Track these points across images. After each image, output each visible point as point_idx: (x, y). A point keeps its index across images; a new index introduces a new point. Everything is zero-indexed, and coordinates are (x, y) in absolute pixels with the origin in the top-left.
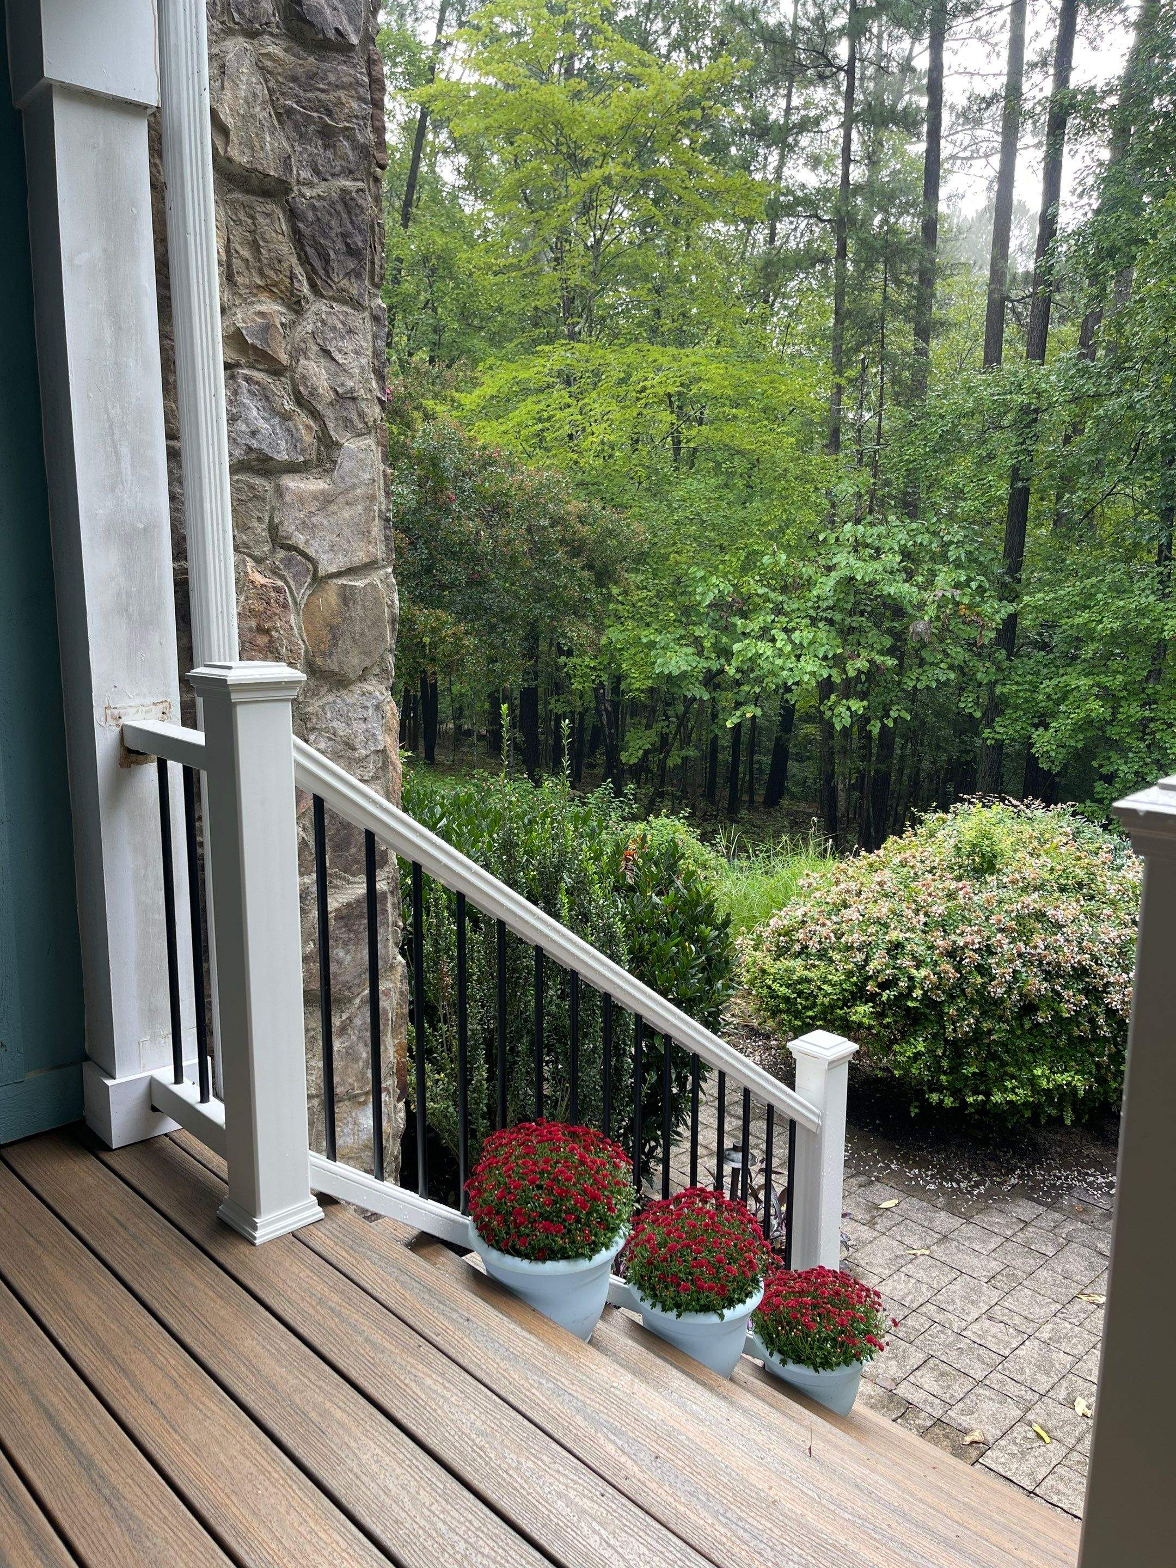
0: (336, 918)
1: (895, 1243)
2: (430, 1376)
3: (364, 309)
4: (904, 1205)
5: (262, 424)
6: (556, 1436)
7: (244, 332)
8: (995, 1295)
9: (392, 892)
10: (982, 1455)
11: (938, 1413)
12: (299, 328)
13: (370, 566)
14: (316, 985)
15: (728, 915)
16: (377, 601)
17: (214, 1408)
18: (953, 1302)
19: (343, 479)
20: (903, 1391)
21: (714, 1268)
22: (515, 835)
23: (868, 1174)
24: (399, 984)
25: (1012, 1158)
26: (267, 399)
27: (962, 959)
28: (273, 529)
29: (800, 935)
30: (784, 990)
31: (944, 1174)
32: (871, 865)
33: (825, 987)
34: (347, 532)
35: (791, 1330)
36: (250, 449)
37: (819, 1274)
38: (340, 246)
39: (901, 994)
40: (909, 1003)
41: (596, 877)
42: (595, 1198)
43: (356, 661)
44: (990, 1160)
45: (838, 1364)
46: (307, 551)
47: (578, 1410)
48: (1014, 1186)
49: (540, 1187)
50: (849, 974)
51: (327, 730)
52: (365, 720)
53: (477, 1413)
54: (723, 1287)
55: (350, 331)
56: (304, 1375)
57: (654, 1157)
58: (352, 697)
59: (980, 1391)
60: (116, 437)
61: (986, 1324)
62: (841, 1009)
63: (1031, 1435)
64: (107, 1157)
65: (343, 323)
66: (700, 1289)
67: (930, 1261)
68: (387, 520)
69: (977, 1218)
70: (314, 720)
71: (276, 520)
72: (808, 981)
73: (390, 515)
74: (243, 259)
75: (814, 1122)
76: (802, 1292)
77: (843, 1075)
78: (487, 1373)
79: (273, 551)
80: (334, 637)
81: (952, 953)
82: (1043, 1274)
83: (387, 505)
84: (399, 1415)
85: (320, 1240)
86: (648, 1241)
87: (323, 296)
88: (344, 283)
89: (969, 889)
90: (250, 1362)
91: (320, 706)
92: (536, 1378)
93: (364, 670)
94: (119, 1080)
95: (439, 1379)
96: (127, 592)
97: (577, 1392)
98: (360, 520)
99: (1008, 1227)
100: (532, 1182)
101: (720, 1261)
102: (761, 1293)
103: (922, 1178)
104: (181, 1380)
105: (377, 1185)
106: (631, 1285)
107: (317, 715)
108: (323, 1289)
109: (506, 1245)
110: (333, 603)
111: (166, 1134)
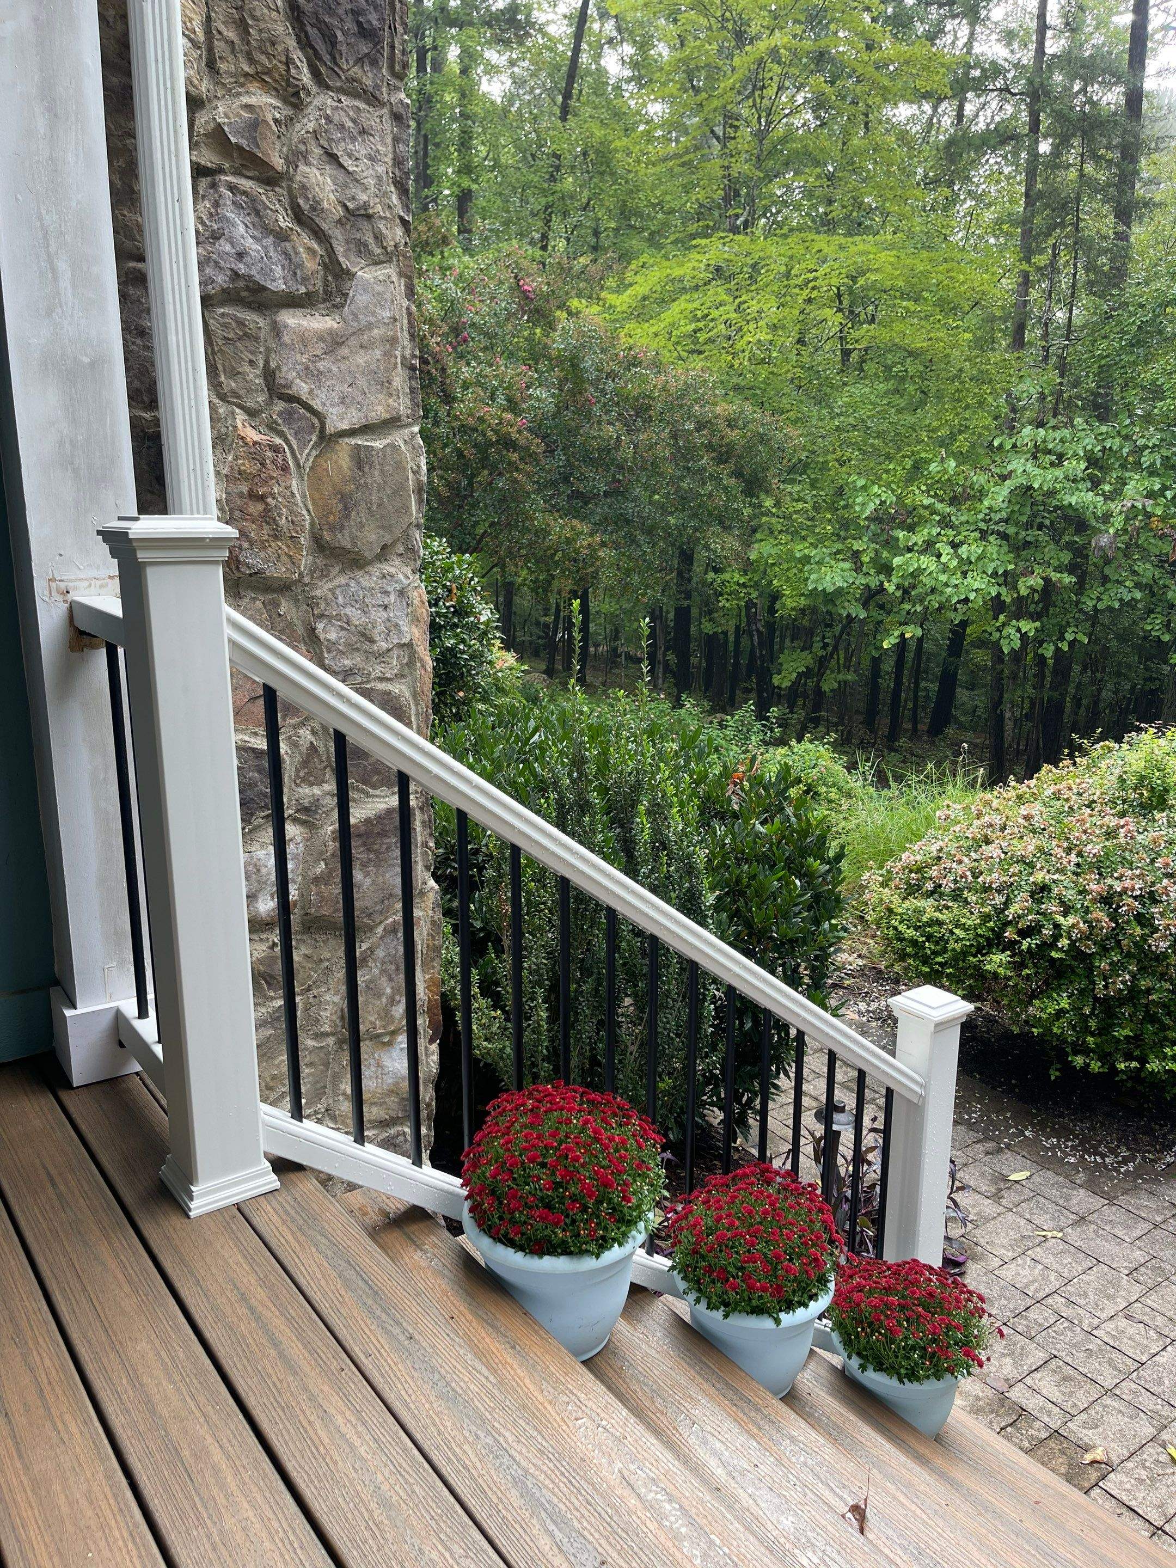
0: (361, 832)
1: (1022, 1222)
2: (342, 1413)
3: (382, 104)
4: (1036, 1179)
5: (250, 243)
6: (478, 1517)
7: (226, 128)
8: (1137, 1290)
9: (421, 809)
10: (1104, 1477)
11: (1055, 1424)
12: (298, 127)
13: (392, 423)
15: (842, 847)
16: (400, 466)
17: (74, 1430)
18: (1086, 1295)
19: (355, 316)
20: (1016, 1394)
21: (772, 1264)
22: (587, 750)
23: (998, 1140)
24: (430, 913)
25: (1169, 1133)
26: (257, 213)
27: (1119, 907)
28: (269, 375)
29: (934, 872)
30: (911, 933)
31: (1087, 1145)
32: (1020, 797)
33: (957, 931)
34: (361, 381)
35: (873, 1334)
36: (236, 275)
37: (911, 1269)
38: (350, 25)
39: (1044, 943)
40: (1053, 954)
41: (675, 799)
42: (607, 1184)
43: (373, 537)
44: (1144, 1133)
45: (928, 1377)
46: (312, 403)
47: (515, 1481)
48: (1169, 1165)
49: (543, 1165)
50: (986, 918)
51: (338, 617)
52: (386, 607)
53: (386, 1472)
54: (779, 1288)
55: (363, 132)
56: (193, 1397)
57: (751, 1108)
58: (369, 579)
59: (1108, 1401)
60: (52, 249)
61: (1123, 1323)
62: (975, 956)
63: (1165, 1460)
64: (65, 1096)
65: (354, 121)
66: (751, 1287)
67: (1062, 1246)
68: (412, 368)
69: (1122, 1200)
70: (323, 606)
71: (273, 365)
72: (940, 923)
73: (416, 362)
74: (227, 42)
75: (916, 1093)
76: (888, 1290)
77: (953, 1041)
78: (414, 1416)
79: (270, 402)
80: (346, 508)
81: (1107, 900)
83: (413, 350)
84: (290, 1466)
85: (267, 1219)
86: (695, 1225)
87: (328, 88)
88: (356, 71)
89: (1132, 827)
90: (135, 1371)
91: (330, 590)
92: (474, 1428)
93: (384, 547)
94: (80, 1011)
95: (353, 1419)
96: (71, 441)
97: (520, 1453)
98: (378, 367)
99: (1157, 1211)
100: (532, 1160)
101: (777, 1256)
102: (831, 1294)
103: (1060, 1149)
104: (49, 1388)
105: (356, 1149)
106: (675, 1272)
107: (326, 600)
108: (249, 1280)
109: (498, 1232)
110: (345, 466)
111: (137, 1074)
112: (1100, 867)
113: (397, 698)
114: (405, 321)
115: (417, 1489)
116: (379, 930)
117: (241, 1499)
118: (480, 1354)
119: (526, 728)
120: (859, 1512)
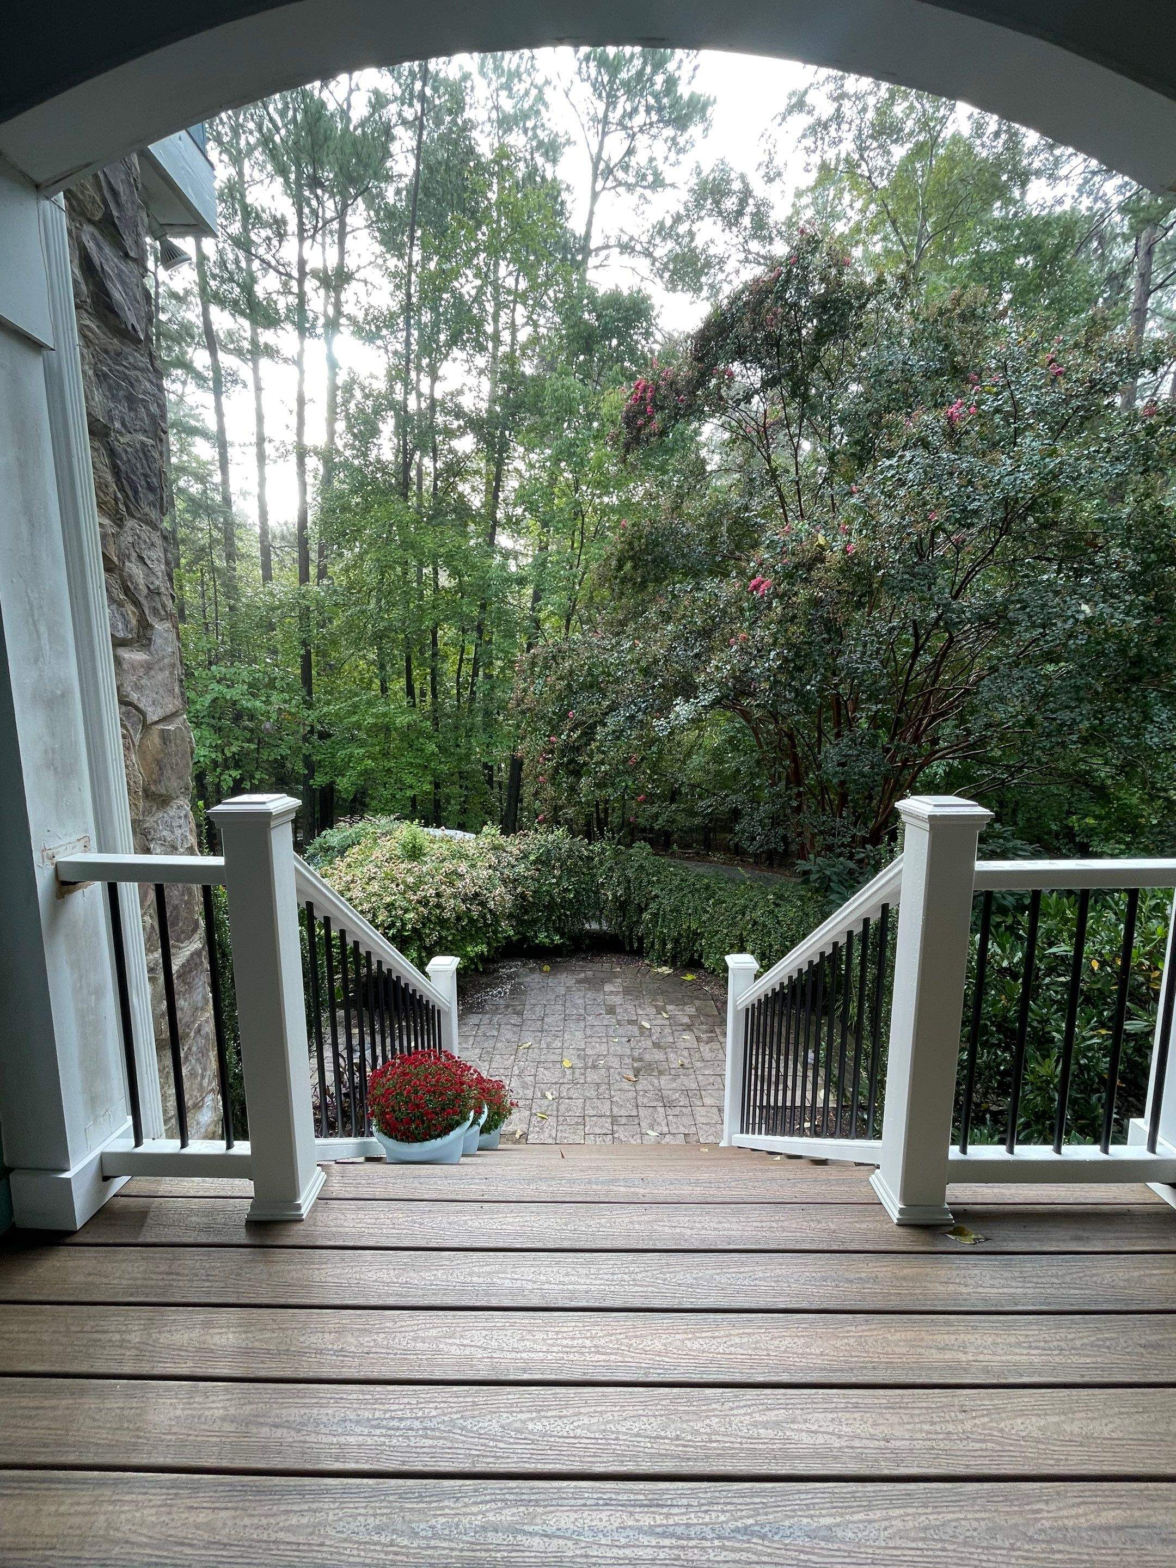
0: (178, 977)
3: (158, 529)
9: (203, 948)
12: (124, 538)
13: (174, 715)
14: (166, 1034)
16: (183, 740)
19: (156, 652)
28: (119, 690)
34: (161, 691)
38: (143, 482)
43: (175, 785)
46: (139, 705)
51: (160, 838)
52: (181, 827)
55: (152, 545)
58: (172, 811)
63: (539, 1119)
65: (148, 538)
68: (181, 681)
70: (152, 833)
80: (160, 769)
82: (499, 1045)
83: (181, 670)
87: (134, 517)
88: (146, 509)
91: (154, 822)
93: (177, 790)
94: (75, 1169)
98: (168, 681)
110: (157, 743)
111: (115, 1195)
112: (414, 888)
114: (178, 654)
116: (192, 1034)
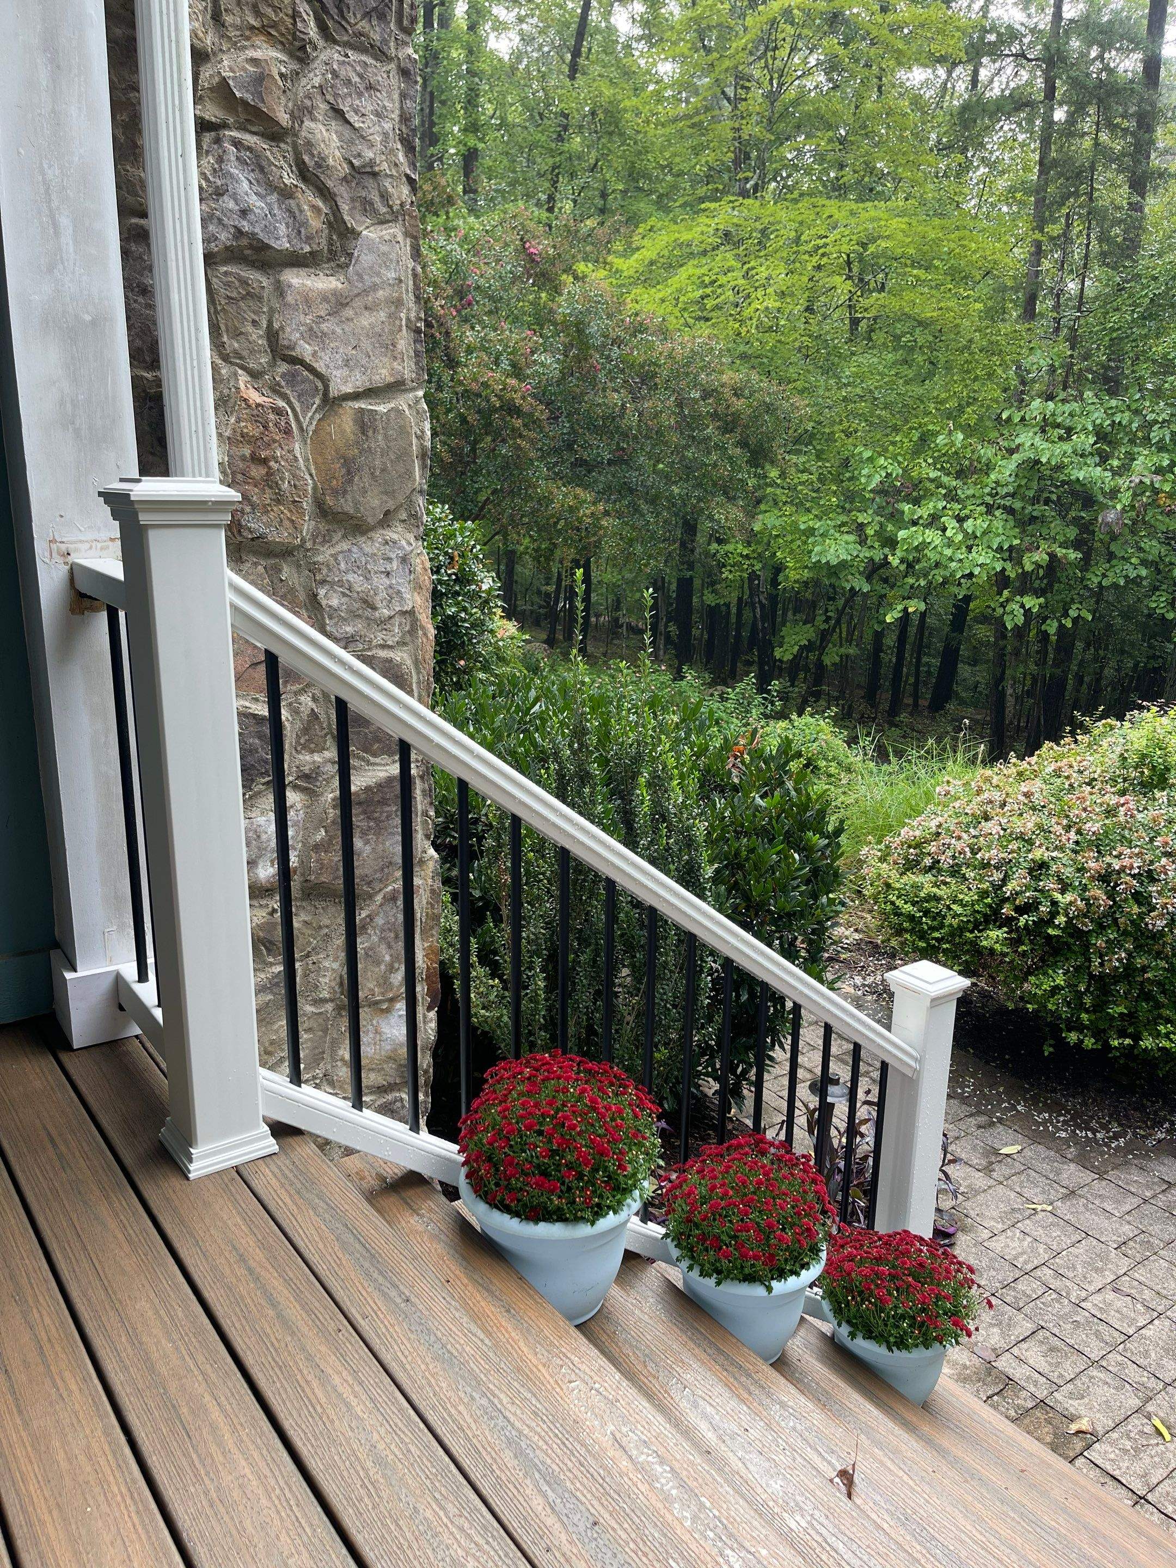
0: (362, 800)
1: (1013, 1195)
2: (339, 1373)
3: (390, 59)
4: (1028, 1153)
5: (253, 200)
6: (472, 1476)
7: (231, 82)
8: (1124, 1264)
9: (422, 777)
10: (1088, 1447)
11: (1041, 1394)
12: (304, 81)
13: (396, 387)
15: (842, 822)
16: (403, 431)
17: (74, 1387)
18: (1074, 1268)
19: (360, 277)
20: (1003, 1363)
21: (765, 1233)
22: (587, 721)
23: (990, 1114)
24: (430, 881)
25: (1161, 1109)
26: (262, 169)
27: (1117, 885)
28: (272, 336)
29: (932, 848)
30: (908, 908)
31: (1078, 1120)
32: (1020, 774)
33: (954, 907)
34: (366, 344)
35: (863, 1302)
36: (239, 233)
37: (902, 1240)
39: (1041, 920)
40: (1050, 931)
41: (676, 771)
42: (603, 1152)
43: (376, 503)
44: (1135, 1109)
45: (917, 1346)
46: (315, 365)
47: (509, 1442)
48: (1159, 1141)
49: (540, 1133)
50: (984, 894)
51: (340, 583)
52: (388, 574)
53: (382, 1431)
54: (772, 1257)
55: (370, 87)
56: (191, 1355)
57: (746, 1080)
58: (372, 545)
59: (1094, 1372)
60: (55, 204)
61: (1110, 1296)
62: (972, 932)
63: (1148, 1429)
64: (64, 1057)
65: (361, 76)
66: (744, 1256)
67: (1052, 1219)
68: (418, 331)
69: (1112, 1175)
70: (325, 571)
71: (276, 325)
72: (938, 899)
73: (421, 325)
75: (910, 1067)
76: (879, 1260)
77: (949, 1013)
78: (410, 1377)
79: (273, 364)
80: (349, 472)
81: (1105, 878)
83: (418, 313)
84: (288, 1424)
85: (265, 1182)
86: (689, 1194)
87: (335, 42)
88: (363, 25)
89: (1132, 805)
90: (134, 1329)
91: (332, 555)
92: (468, 1389)
93: (387, 513)
94: (80, 974)
95: (350, 1379)
96: (72, 401)
97: (515, 1414)
98: (383, 329)
99: (1148, 1187)
100: (529, 1127)
101: (770, 1226)
102: (823, 1263)
103: (1052, 1123)
104: (48, 1346)
105: (354, 1115)
106: (669, 1240)
107: (328, 566)
108: (248, 1243)
109: (494, 1199)
110: (348, 430)
111: (137, 1037)
112: (1099, 845)
113: (399, 666)
114: (411, 283)
115: (413, 1449)
116: (379, 898)
117: (238, 1456)
118: (476, 1317)
119: (527, 698)
120: (847, 1477)
